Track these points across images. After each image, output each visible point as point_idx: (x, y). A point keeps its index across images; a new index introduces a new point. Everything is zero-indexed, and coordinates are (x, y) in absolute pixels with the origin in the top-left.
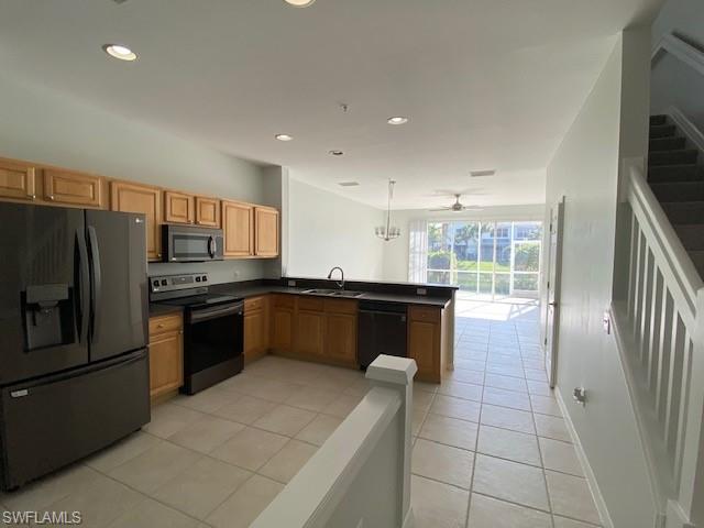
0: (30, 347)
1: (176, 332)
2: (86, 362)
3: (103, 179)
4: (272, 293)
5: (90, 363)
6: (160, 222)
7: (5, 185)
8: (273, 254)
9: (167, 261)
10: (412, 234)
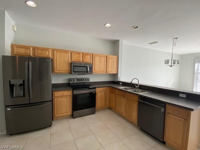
0: (14, 96)
1: (69, 97)
2: (29, 103)
3: (52, 49)
4: (110, 86)
5: (30, 104)
6: (70, 61)
7: (24, 52)
8: (115, 72)
9: (71, 74)
10: (196, 65)
